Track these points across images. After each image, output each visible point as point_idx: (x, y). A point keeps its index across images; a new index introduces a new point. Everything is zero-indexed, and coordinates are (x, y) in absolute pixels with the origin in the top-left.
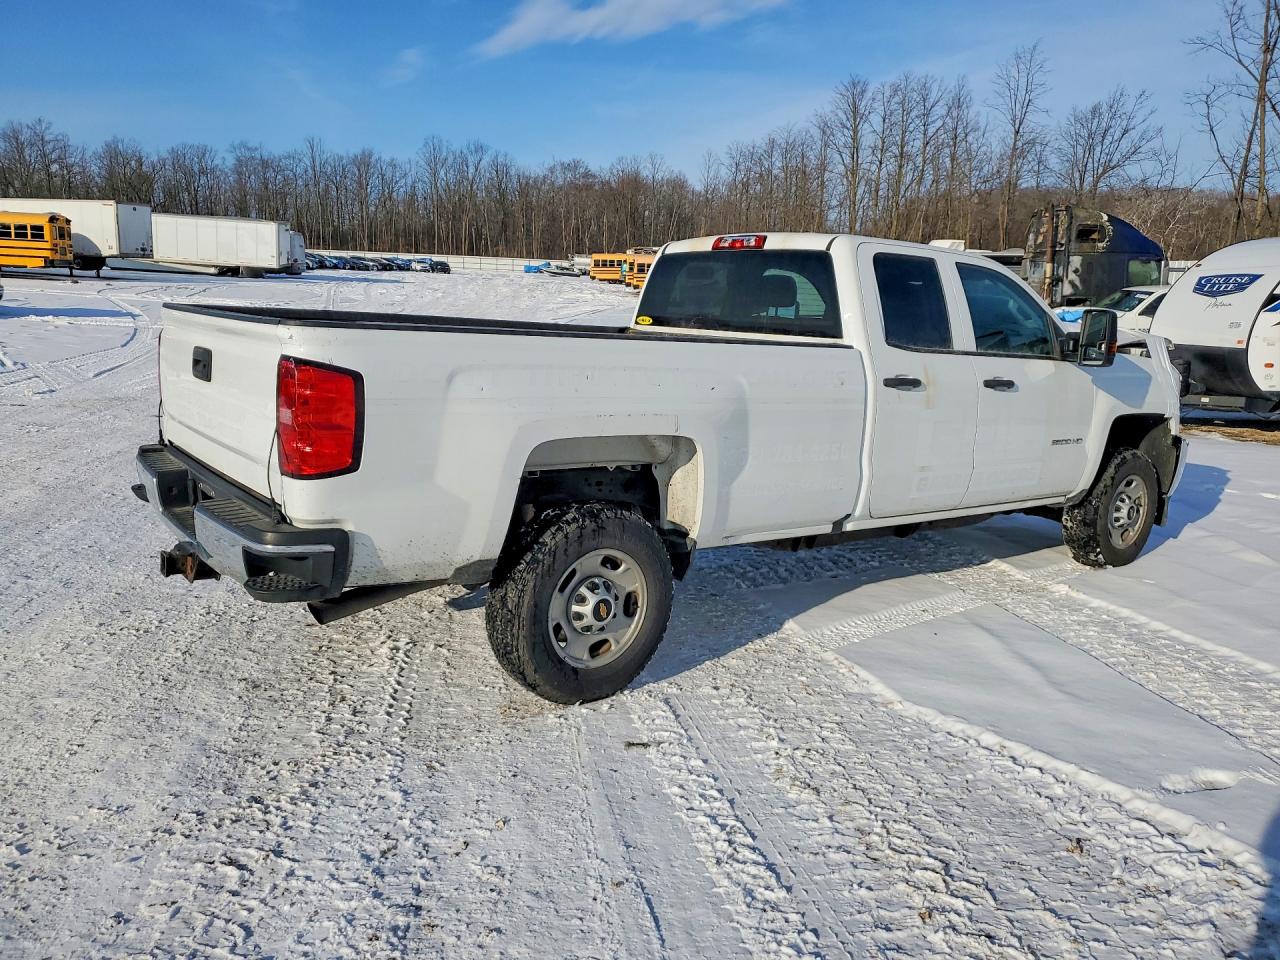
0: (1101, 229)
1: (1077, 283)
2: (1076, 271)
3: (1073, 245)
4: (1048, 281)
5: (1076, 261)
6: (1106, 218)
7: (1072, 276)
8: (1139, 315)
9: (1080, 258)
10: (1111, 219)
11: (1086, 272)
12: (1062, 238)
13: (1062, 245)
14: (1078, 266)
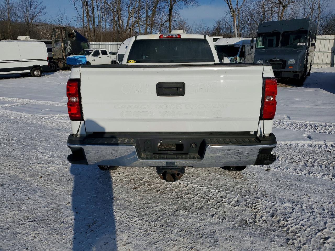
0: (73, 34)
1: (71, 48)
2: (70, 45)
3: (68, 38)
4: (63, 48)
5: (69, 42)
6: (73, 31)
7: (69, 47)
8: (92, 56)
9: (70, 42)
10: (75, 31)
11: (72, 45)
12: (64, 36)
13: (65, 38)
14: (70, 44)
